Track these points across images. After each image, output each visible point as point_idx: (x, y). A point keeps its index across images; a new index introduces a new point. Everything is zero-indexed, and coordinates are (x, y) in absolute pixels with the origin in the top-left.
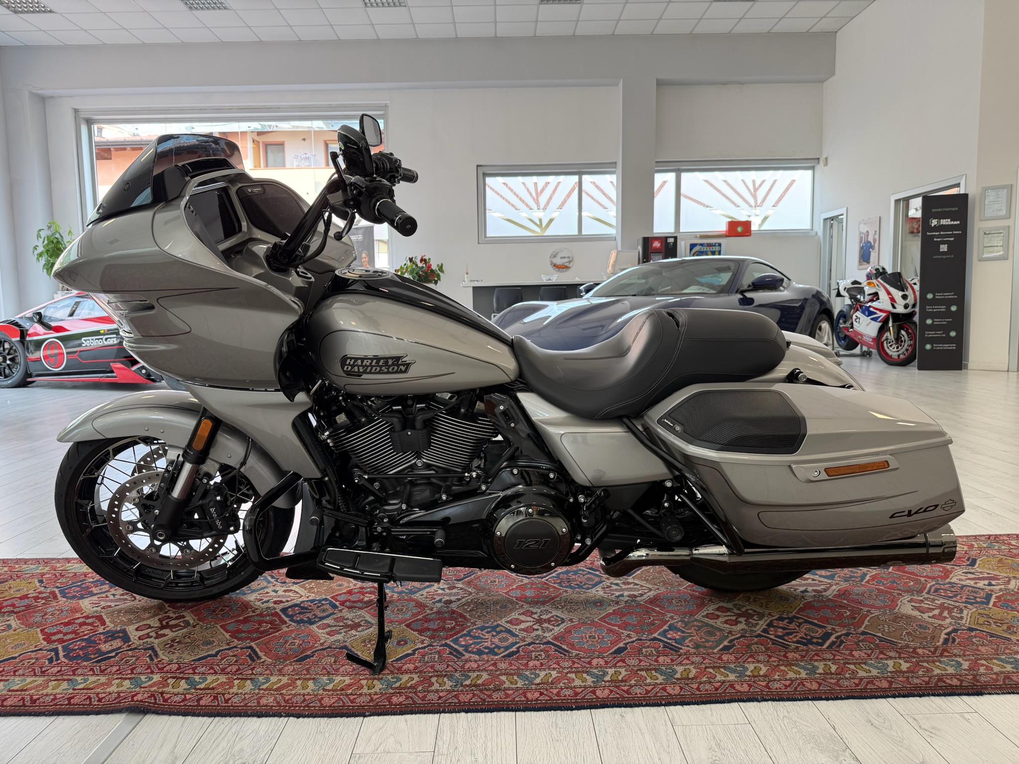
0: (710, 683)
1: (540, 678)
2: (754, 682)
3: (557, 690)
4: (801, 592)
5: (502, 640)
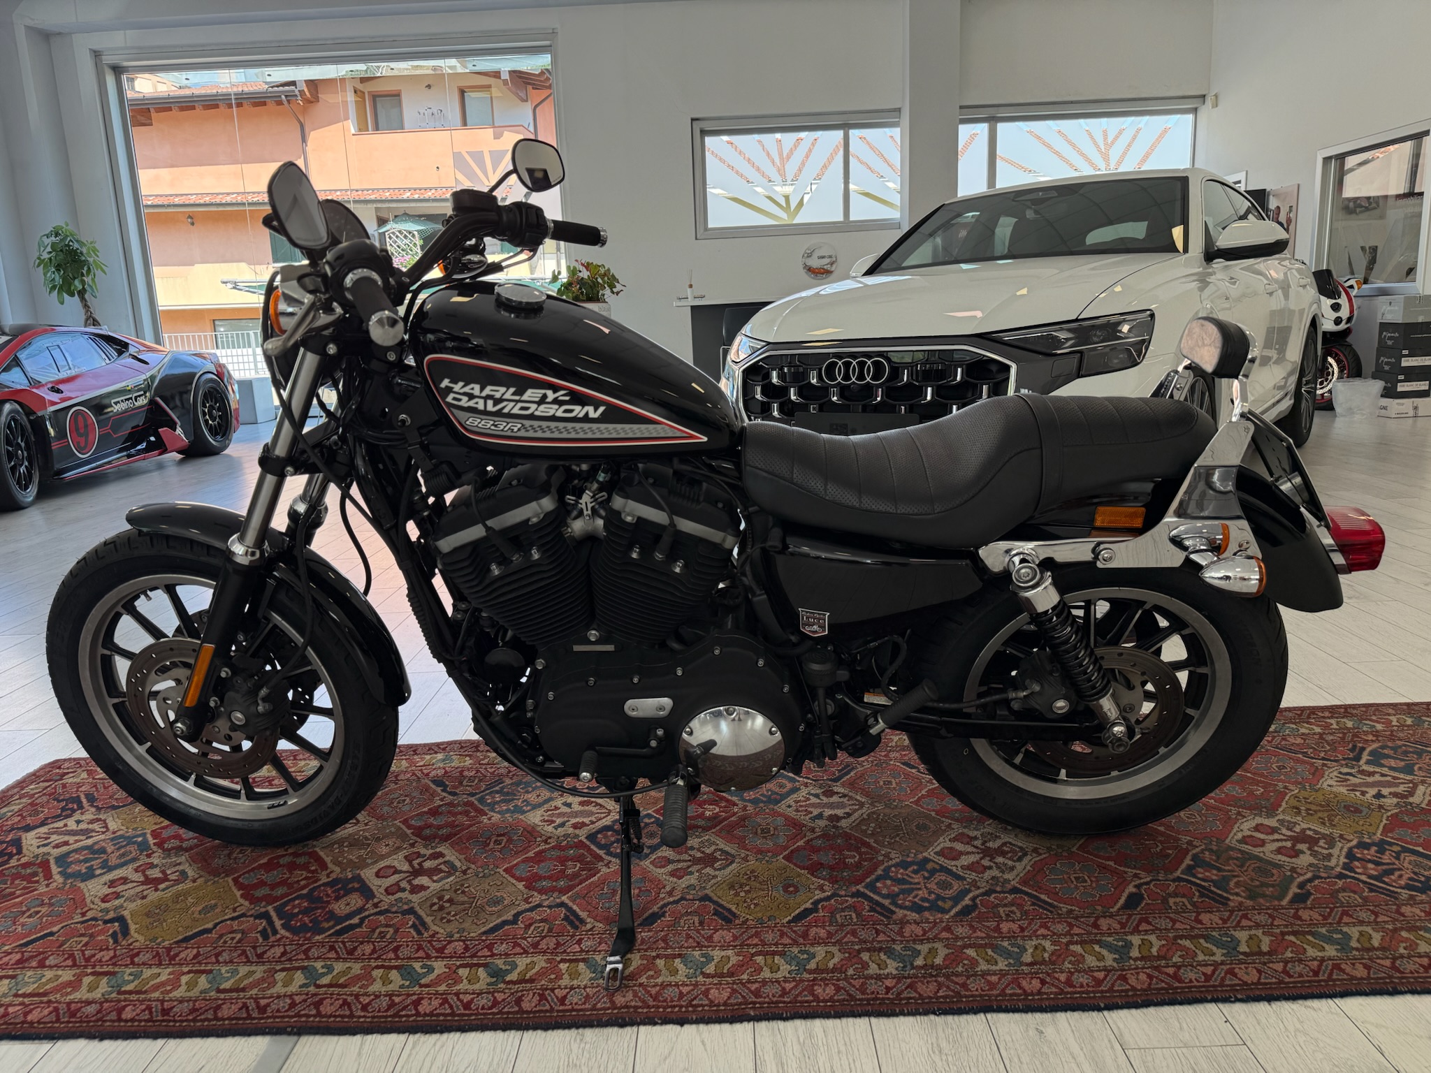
1: (1029, 954)
2: (1370, 959)
3: (1065, 975)
4: (1374, 797)
5: (944, 885)
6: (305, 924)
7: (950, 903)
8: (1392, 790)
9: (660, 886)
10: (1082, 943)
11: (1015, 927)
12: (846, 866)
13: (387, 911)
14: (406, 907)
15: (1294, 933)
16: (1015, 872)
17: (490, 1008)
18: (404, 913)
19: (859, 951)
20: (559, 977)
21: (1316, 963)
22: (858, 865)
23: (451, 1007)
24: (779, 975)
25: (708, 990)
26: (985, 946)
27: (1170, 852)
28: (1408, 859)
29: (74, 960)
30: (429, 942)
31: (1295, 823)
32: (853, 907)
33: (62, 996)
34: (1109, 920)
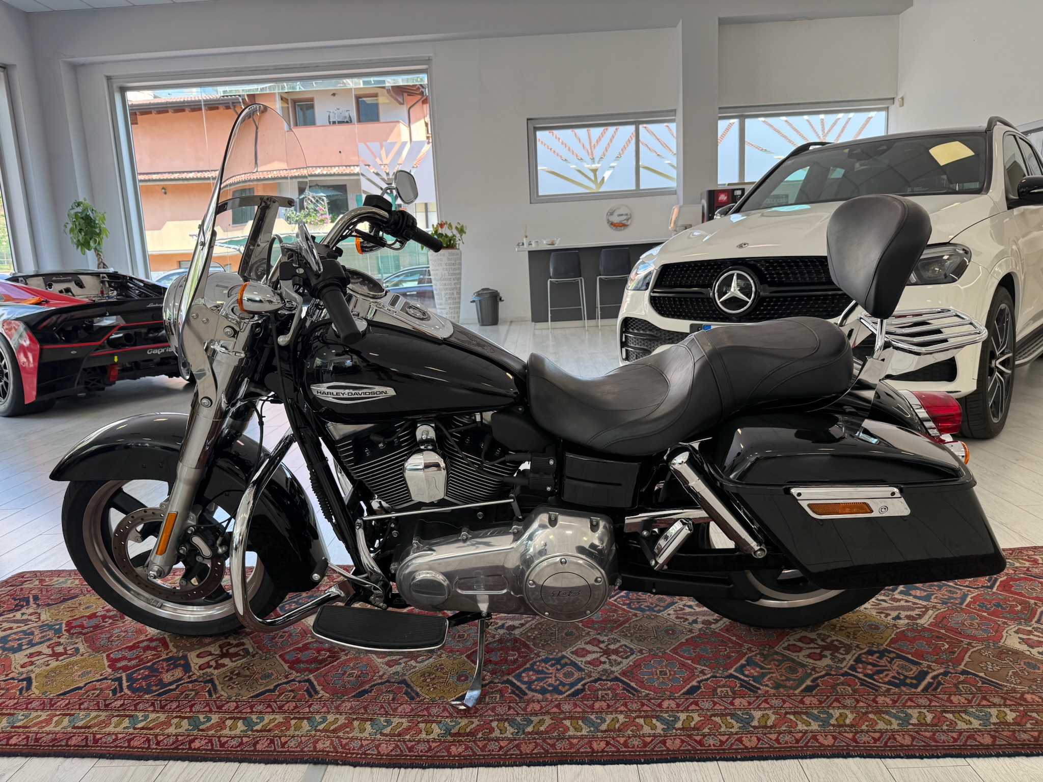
0: (790, 732)
1: (606, 724)
2: (839, 733)
3: (624, 739)
4: (893, 619)
5: (568, 675)
6: (142, 686)
7: (567, 687)
8: (908, 613)
9: (375, 670)
10: (645, 717)
11: (604, 704)
12: (506, 662)
13: (196, 681)
14: (208, 678)
15: (794, 713)
16: (620, 666)
17: (236, 747)
20: (288, 729)
22: (515, 661)
23: (212, 745)
26: (578, 718)
28: (898, 662)
30: (215, 701)
31: (829, 636)
32: (500, 691)
34: (671, 702)
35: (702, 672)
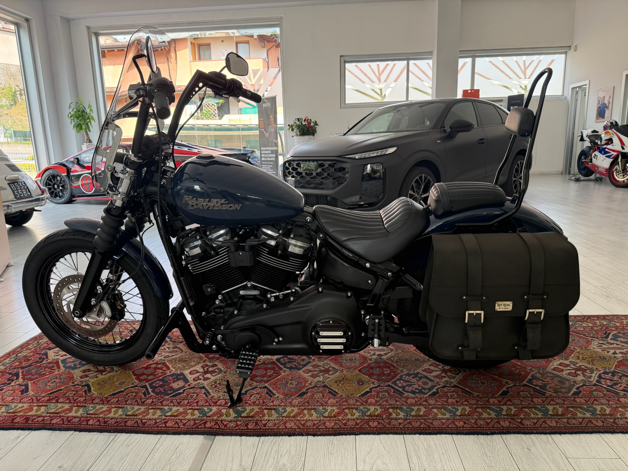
1: (459, 411)
2: (604, 419)
3: (474, 420)
4: (612, 354)
6: (161, 391)
7: (427, 391)
8: (621, 351)
9: (306, 381)
10: (482, 408)
11: (454, 401)
12: (384, 374)
13: (194, 387)
14: (201, 386)
15: (573, 407)
16: (455, 379)
18: (201, 388)
19: (388, 408)
20: (264, 416)
21: (581, 420)
22: (389, 374)
23: (219, 426)
24: (355, 417)
25: (325, 423)
26: (441, 408)
27: (522, 373)
28: (625, 379)
29: (70, 400)
30: (211, 399)
31: (577, 363)
32: (387, 391)
33: (65, 414)
34: (494, 399)
35: (507, 382)
